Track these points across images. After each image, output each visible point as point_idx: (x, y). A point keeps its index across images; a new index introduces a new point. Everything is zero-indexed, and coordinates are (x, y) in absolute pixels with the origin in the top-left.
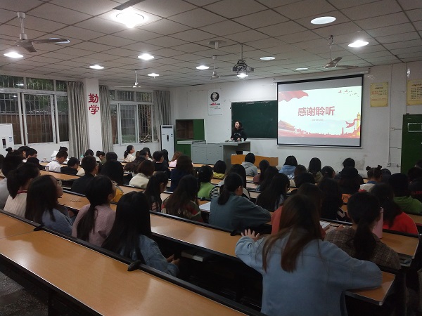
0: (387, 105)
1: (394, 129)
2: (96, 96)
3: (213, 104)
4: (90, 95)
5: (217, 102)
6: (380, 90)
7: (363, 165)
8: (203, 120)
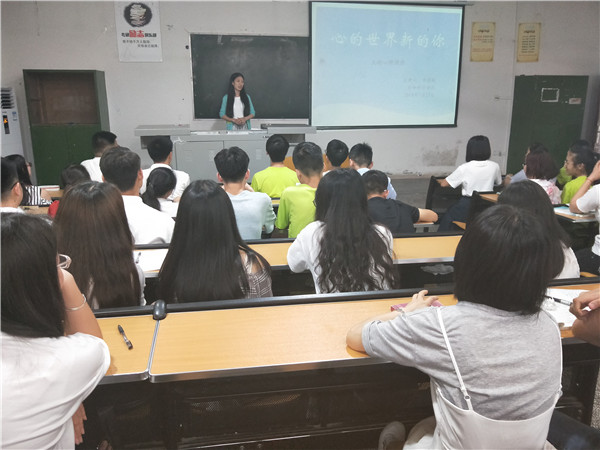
0: (492, 60)
3: (131, 34)
5: (146, 29)
6: (485, 34)
7: (456, 157)
8: (103, 73)
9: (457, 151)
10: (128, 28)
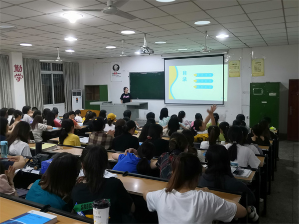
0: (239, 76)
1: (245, 92)
2: (20, 67)
4: (15, 66)
5: (118, 72)
6: (235, 65)
7: (225, 117)
8: (107, 85)
9: (226, 115)
10: (113, 72)
